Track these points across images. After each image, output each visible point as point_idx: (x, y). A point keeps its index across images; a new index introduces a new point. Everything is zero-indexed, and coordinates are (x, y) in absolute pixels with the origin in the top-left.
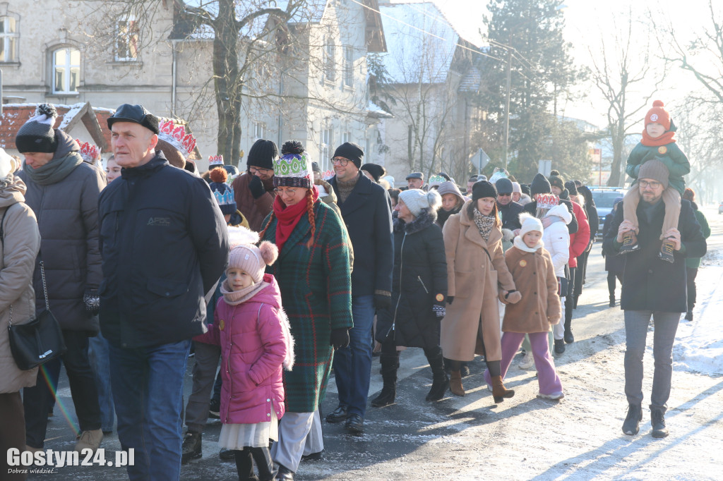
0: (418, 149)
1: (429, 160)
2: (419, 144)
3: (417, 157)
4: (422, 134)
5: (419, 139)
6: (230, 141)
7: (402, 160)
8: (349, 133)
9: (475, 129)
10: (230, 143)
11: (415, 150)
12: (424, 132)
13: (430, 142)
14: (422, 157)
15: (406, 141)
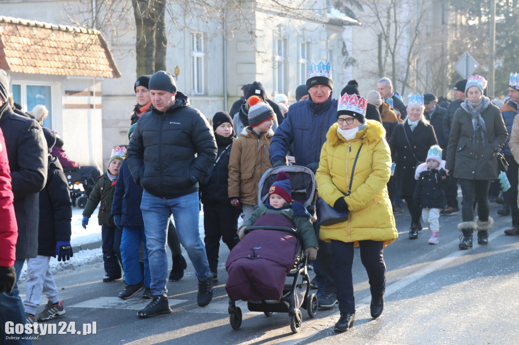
0: (389, 60)
1: (402, 73)
2: (390, 54)
3: (389, 69)
4: (394, 43)
5: (390, 48)
6: (152, 52)
7: (372, 73)
8: (308, 43)
9: (452, 36)
10: (151, 55)
11: (386, 61)
12: (396, 40)
13: (402, 52)
14: (394, 69)
15: (376, 52)
